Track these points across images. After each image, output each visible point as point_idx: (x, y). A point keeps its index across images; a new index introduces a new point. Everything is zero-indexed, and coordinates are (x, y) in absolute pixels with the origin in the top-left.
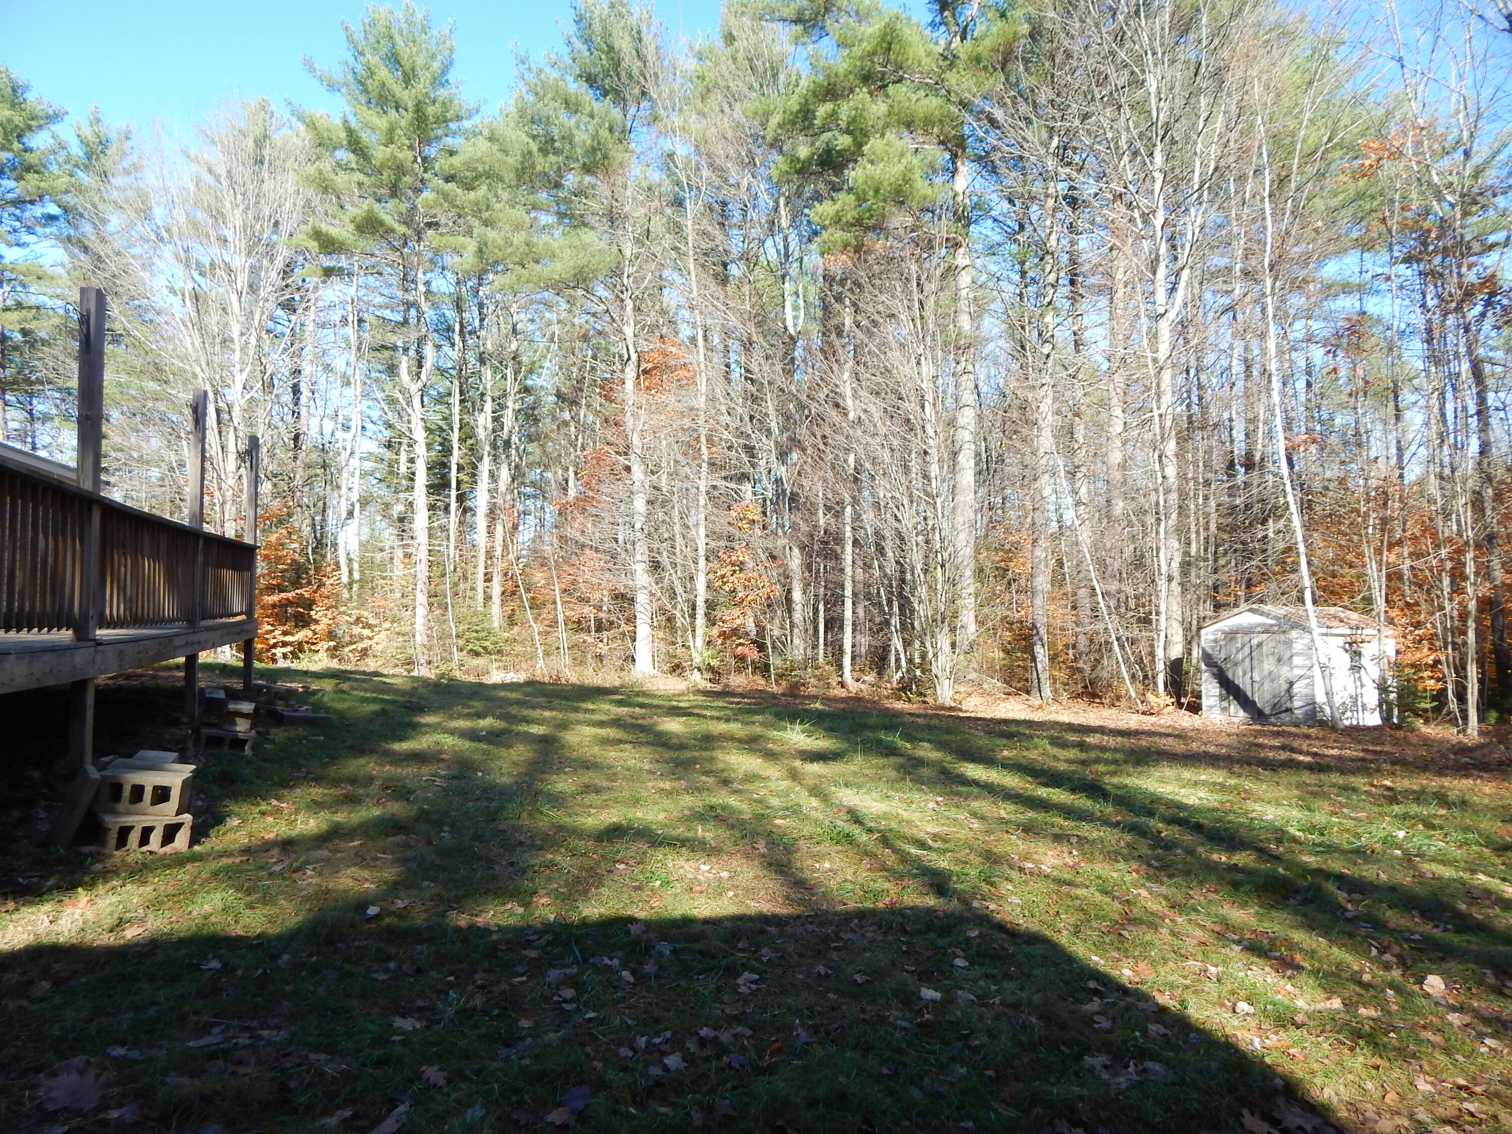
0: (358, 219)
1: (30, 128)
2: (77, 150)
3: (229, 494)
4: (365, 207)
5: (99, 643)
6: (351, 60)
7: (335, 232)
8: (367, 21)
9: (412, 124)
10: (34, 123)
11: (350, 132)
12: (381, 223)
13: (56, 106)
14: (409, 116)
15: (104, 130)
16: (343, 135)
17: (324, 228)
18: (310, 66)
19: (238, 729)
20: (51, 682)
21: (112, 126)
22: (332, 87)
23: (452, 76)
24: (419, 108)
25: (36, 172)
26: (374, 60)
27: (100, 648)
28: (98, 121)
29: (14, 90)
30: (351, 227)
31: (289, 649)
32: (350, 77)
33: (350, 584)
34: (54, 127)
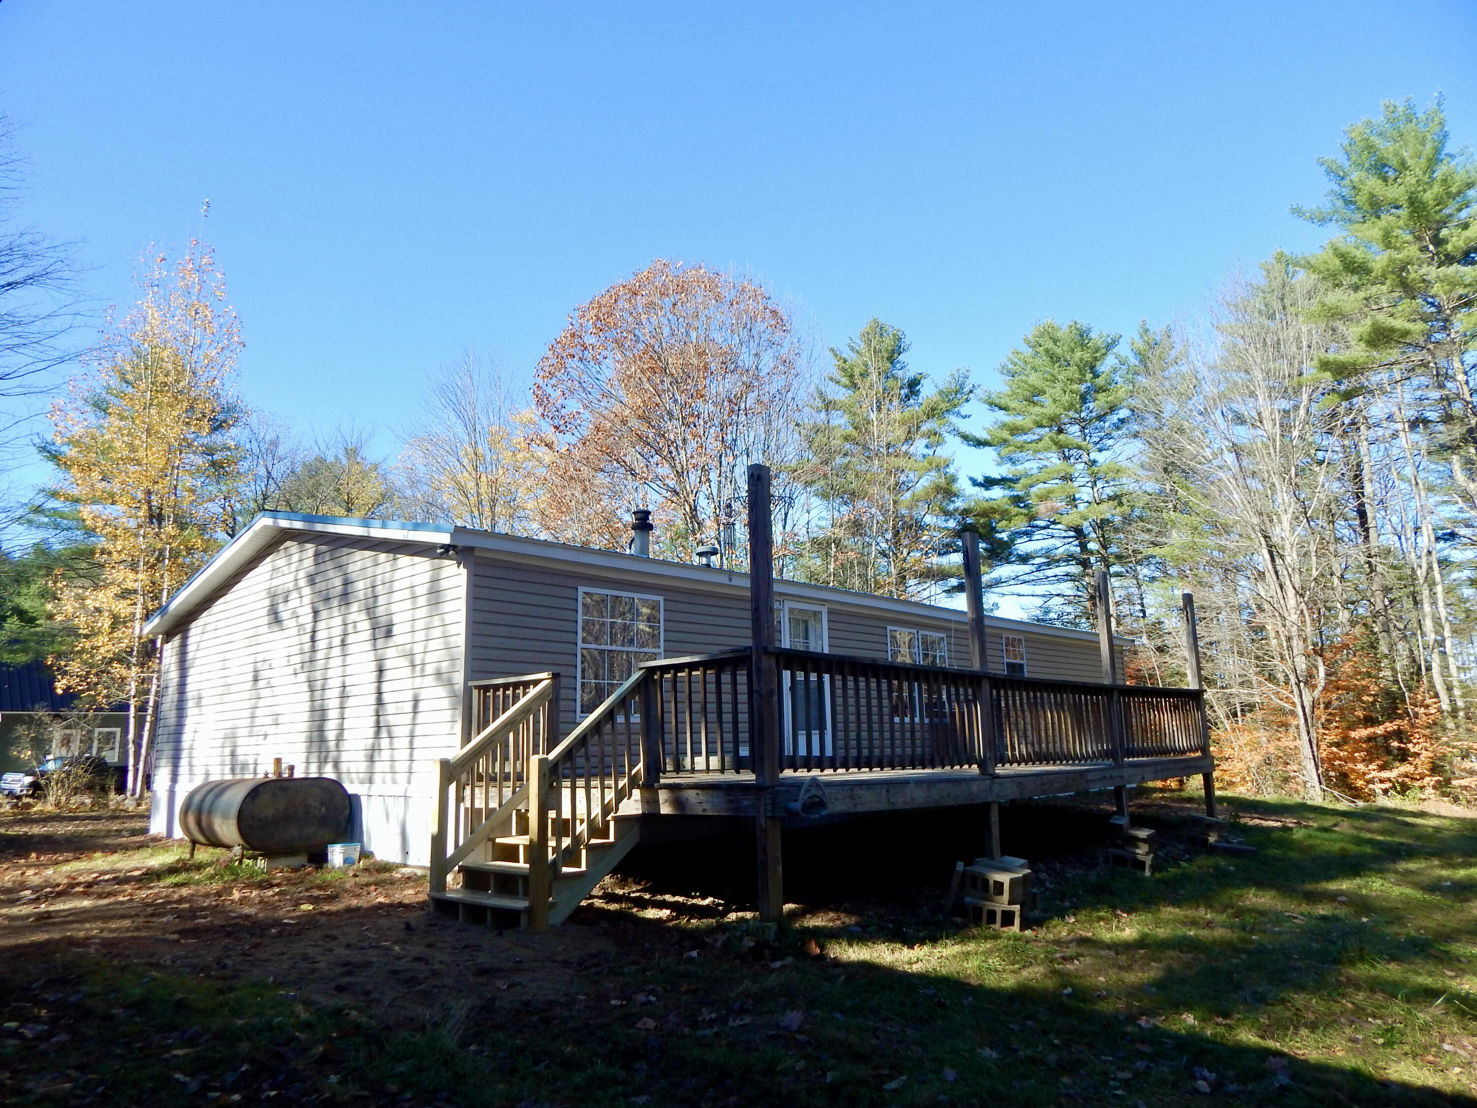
0: (1365, 337)
1: (1096, 359)
2: (1133, 361)
3: (1294, 629)
4: (1369, 321)
5: (998, 777)
6: (1336, 188)
7: (1344, 356)
8: (1346, 142)
9: (1411, 217)
10: (1098, 355)
11: (1342, 256)
12: (1392, 330)
13: (1112, 335)
14: (1404, 213)
15: (1152, 336)
16: (1337, 262)
17: (1331, 356)
18: (1297, 212)
19: (1138, 851)
20: (951, 803)
21: (1157, 330)
22: (1323, 220)
23: (1450, 147)
24: (1413, 201)
25: (1104, 391)
26: (1355, 176)
27: (996, 780)
28: (1147, 331)
29: (1081, 336)
30: (1363, 345)
31: (1387, 785)
32: (1340, 203)
33: (1454, 712)
34: (1115, 350)
